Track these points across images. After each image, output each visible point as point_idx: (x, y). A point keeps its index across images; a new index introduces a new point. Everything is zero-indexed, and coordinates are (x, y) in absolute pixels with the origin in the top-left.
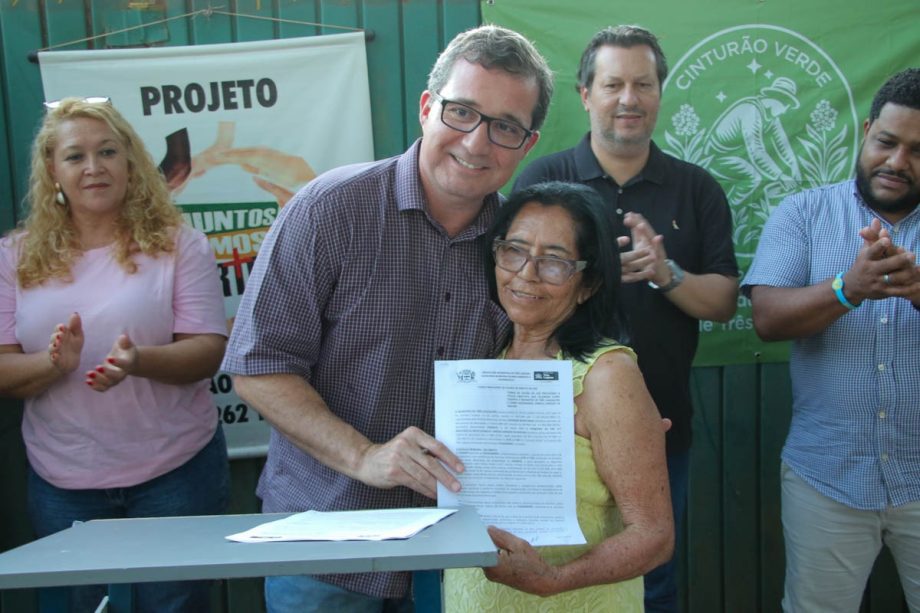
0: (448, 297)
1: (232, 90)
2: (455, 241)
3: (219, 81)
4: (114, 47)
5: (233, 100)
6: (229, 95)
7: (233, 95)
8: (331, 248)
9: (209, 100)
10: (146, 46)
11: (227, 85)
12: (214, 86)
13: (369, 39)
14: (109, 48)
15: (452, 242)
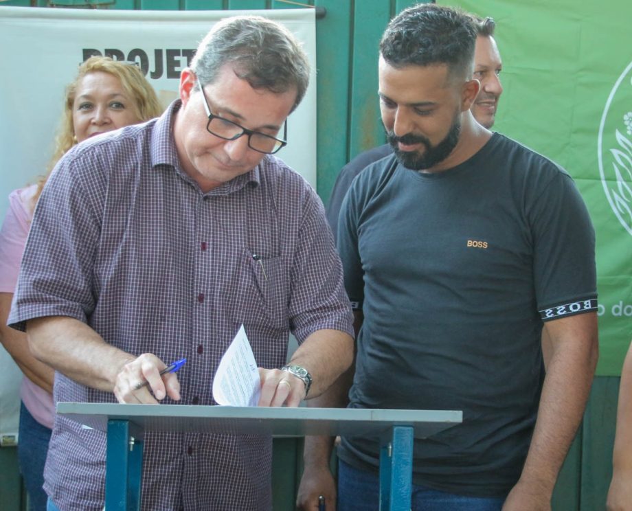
0: (204, 247)
1: (176, 58)
2: (208, 194)
3: (165, 48)
4: (58, 6)
5: (177, 69)
6: (173, 64)
7: (178, 64)
8: (92, 197)
9: (152, 67)
10: (90, 7)
11: (172, 53)
12: (158, 53)
13: (320, 16)
14: (52, 6)
15: (205, 195)
